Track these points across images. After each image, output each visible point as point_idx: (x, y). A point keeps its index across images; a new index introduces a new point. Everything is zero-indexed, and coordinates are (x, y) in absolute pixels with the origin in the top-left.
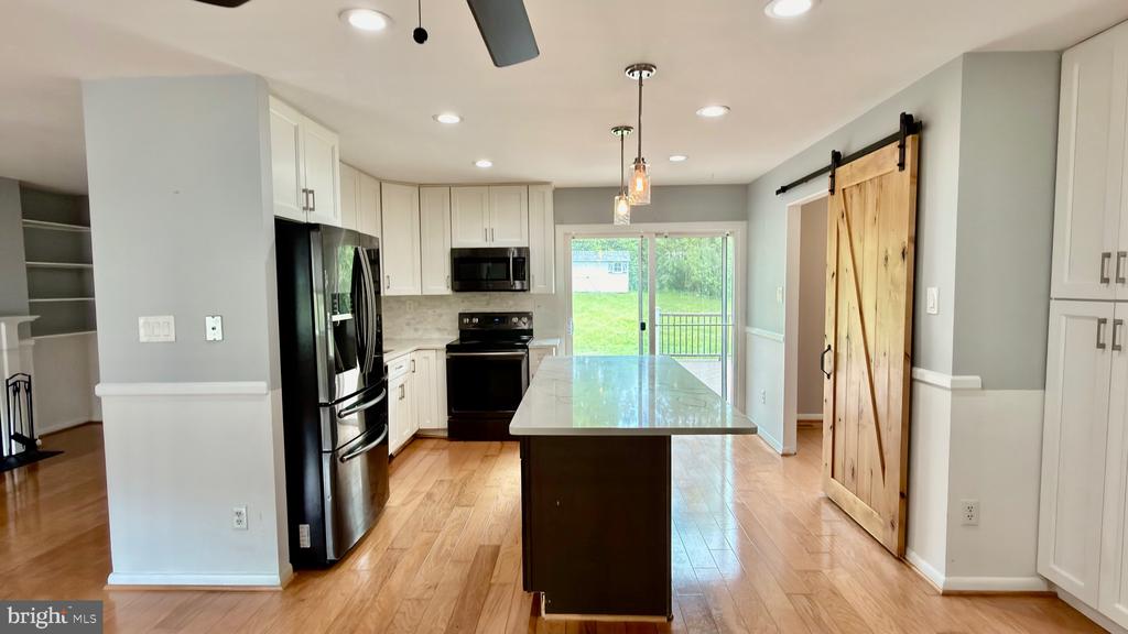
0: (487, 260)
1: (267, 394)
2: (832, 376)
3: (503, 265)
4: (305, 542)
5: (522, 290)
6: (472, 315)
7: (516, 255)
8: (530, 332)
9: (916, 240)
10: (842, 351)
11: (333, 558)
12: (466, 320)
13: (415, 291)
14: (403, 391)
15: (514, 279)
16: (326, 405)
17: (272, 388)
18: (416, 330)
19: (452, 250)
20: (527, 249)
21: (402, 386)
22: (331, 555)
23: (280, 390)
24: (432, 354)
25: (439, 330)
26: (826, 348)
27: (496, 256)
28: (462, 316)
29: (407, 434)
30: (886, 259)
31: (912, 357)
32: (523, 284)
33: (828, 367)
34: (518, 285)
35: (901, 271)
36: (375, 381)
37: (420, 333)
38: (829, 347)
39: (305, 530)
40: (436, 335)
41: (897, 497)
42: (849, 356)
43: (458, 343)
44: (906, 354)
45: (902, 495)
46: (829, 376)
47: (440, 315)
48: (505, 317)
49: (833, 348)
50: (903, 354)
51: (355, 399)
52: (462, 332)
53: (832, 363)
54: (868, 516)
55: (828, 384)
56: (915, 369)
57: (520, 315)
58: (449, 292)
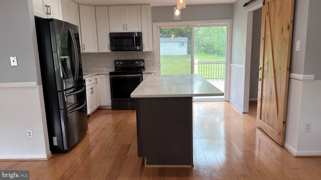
0: (125, 38)
1: (36, 87)
2: (261, 80)
3: (131, 40)
4: (55, 143)
5: (140, 50)
6: (120, 61)
7: (136, 35)
8: (143, 68)
9: (294, 22)
10: (266, 69)
11: (67, 149)
12: (117, 63)
13: (96, 51)
14: (92, 91)
15: (136, 45)
16: (60, 91)
17: (39, 85)
18: (97, 67)
19: (110, 34)
20: (141, 33)
21: (92, 88)
22: (66, 148)
23: (42, 85)
24: (104, 76)
25: (106, 67)
26: (260, 69)
27: (129, 36)
28: (115, 61)
29: (95, 107)
30: (282, 30)
31: (290, 70)
32: (140, 48)
33: (260, 77)
34: (138, 48)
35: (287, 35)
36: (80, 84)
37: (99, 68)
38: (261, 68)
39: (55, 139)
40: (105, 69)
41: (282, 123)
42: (268, 71)
43: (114, 72)
44: (287, 68)
45: (284, 122)
46: (260, 80)
47: (107, 61)
48: (133, 61)
49: (262, 69)
50: (286, 68)
51: (72, 90)
52: (116, 68)
53: (262, 75)
54: (272, 132)
55: (260, 83)
56: (291, 74)
57: (139, 60)
58: (109, 51)
